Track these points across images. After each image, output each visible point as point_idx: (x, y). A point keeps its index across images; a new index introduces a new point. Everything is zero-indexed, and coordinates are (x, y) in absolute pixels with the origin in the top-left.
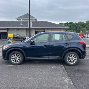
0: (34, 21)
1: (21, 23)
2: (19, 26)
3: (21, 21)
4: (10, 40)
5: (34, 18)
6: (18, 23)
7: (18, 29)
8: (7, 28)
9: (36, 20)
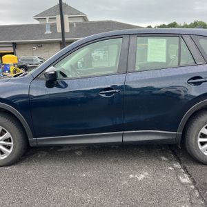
0: (81, 21)
1: (48, 27)
2: (43, 35)
3: (48, 22)
4: (9, 72)
5: (80, 13)
6: (40, 28)
7: (40, 44)
8: (13, 43)
9: (85, 18)
